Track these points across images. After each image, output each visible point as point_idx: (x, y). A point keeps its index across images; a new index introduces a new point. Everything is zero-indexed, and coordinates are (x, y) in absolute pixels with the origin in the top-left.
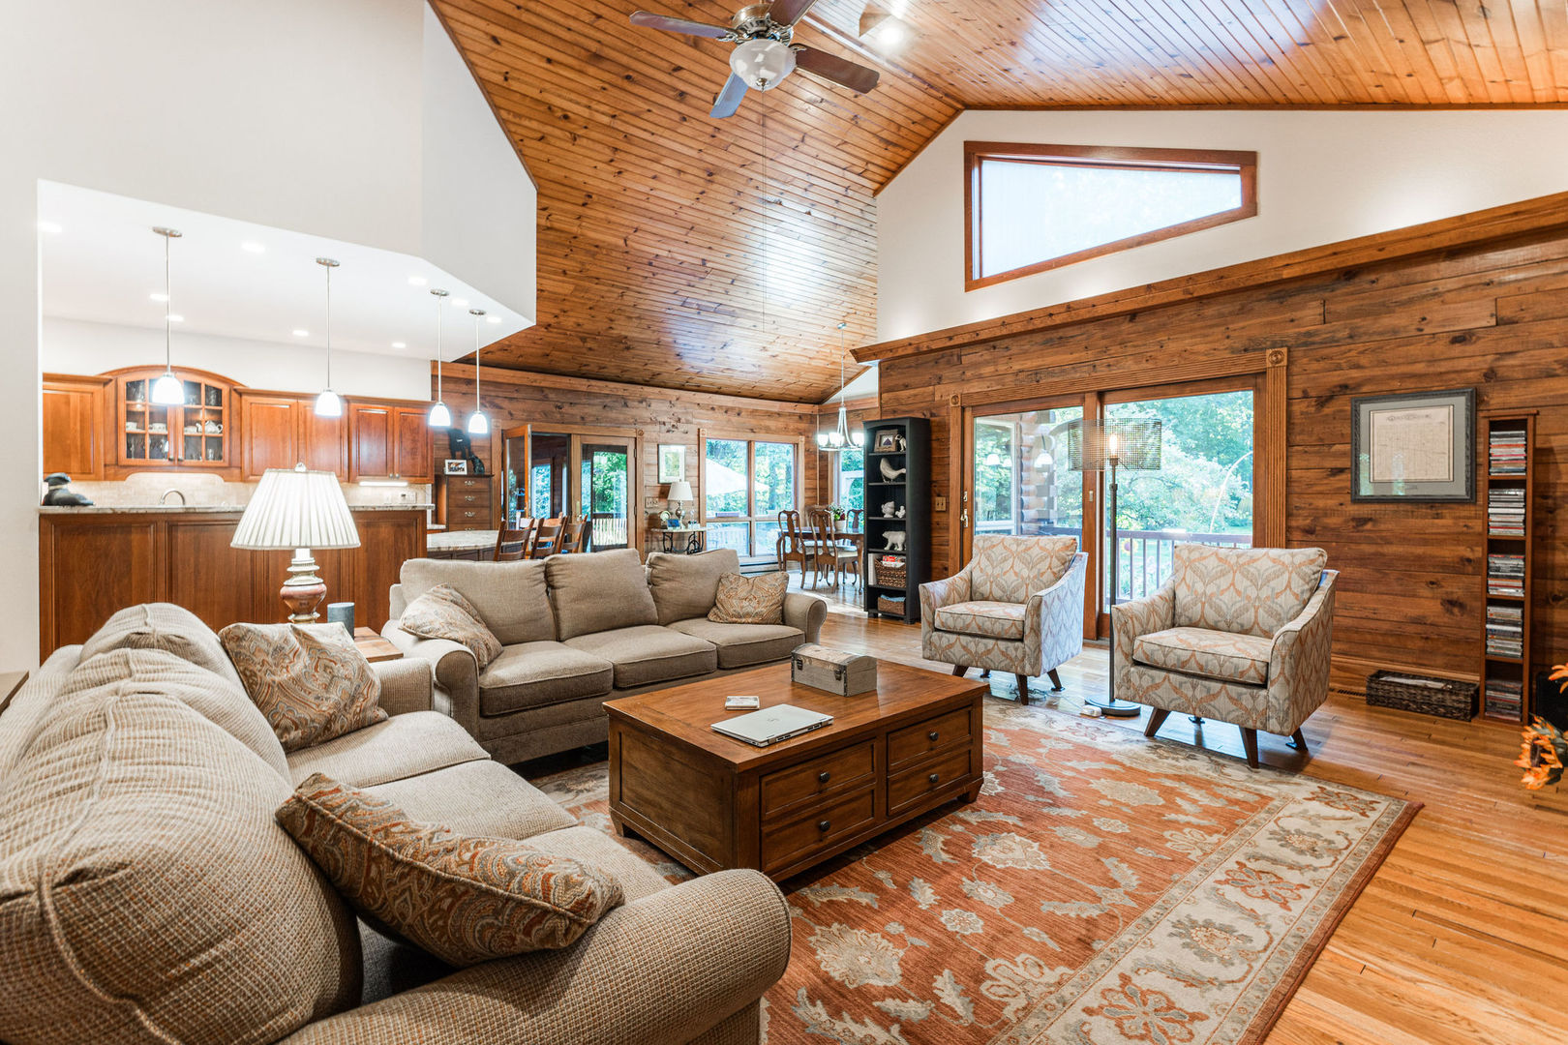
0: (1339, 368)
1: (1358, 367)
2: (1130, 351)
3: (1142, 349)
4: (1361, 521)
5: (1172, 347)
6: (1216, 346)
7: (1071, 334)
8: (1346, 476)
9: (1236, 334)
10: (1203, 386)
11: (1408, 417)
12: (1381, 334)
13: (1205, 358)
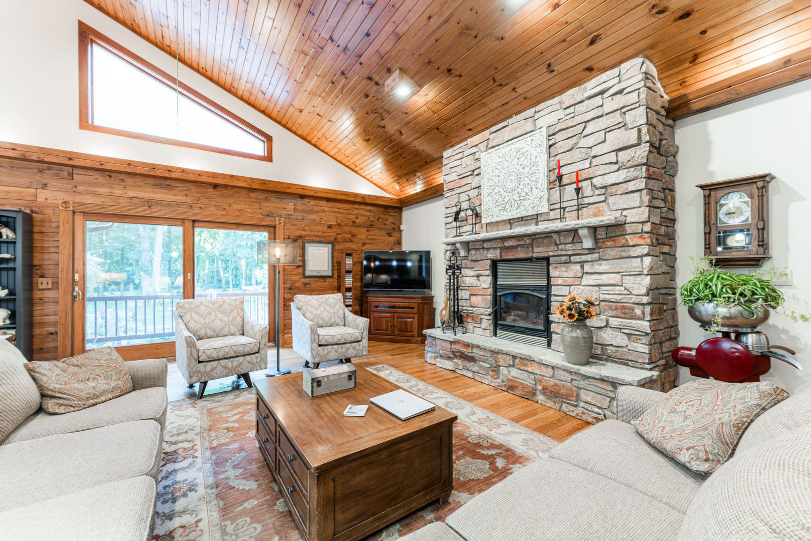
0: (299, 230)
1: (304, 230)
2: (213, 203)
3: (220, 204)
4: (305, 284)
5: (236, 206)
6: (256, 211)
7: (176, 185)
8: (301, 268)
9: (263, 208)
10: (247, 227)
11: (318, 250)
12: (311, 220)
13: (251, 215)
